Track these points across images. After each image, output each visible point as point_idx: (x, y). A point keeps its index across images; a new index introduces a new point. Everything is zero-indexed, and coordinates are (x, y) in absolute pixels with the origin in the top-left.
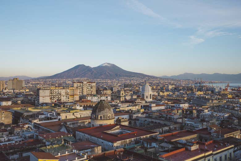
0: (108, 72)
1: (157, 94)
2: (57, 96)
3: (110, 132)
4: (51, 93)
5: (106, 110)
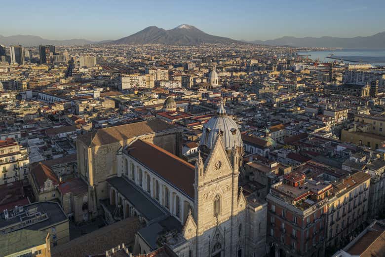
0: (186, 37)
2: (136, 82)
4: (131, 79)
5: (172, 103)
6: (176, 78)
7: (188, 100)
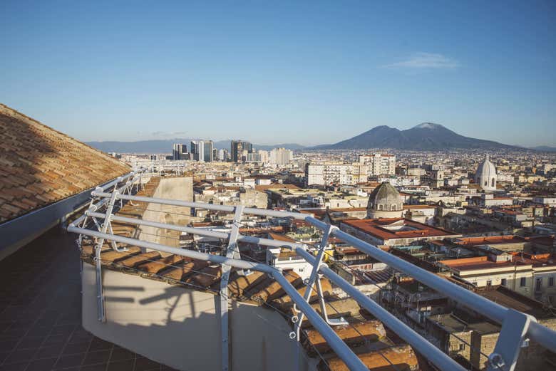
0: (429, 139)
1: (512, 180)
2: (334, 176)
3: (388, 228)
4: (326, 170)
5: (390, 197)
6: (410, 171)
7: (436, 204)
